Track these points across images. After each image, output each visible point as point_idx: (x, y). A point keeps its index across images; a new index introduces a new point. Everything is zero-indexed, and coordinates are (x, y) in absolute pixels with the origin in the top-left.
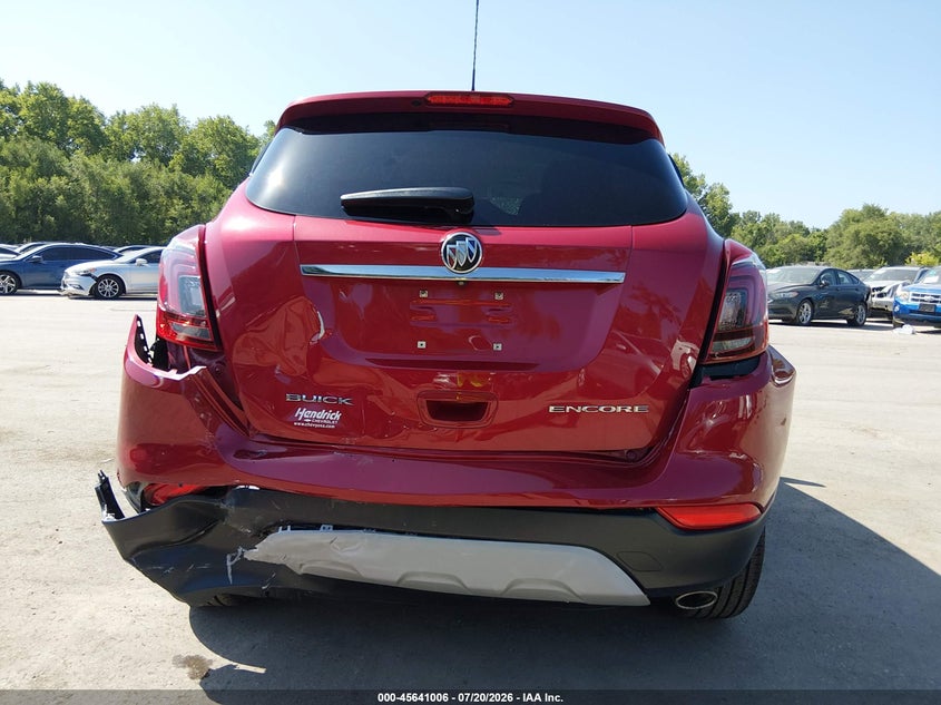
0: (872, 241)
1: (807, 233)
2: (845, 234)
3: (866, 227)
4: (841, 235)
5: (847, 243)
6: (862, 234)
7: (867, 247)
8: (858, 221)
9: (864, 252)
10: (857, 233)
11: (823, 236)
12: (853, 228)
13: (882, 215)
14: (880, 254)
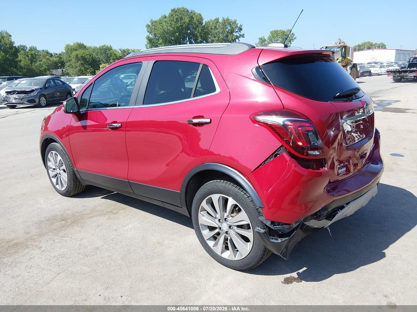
0: (84, 58)
1: (51, 55)
2: (72, 56)
3: (80, 52)
4: (70, 57)
5: (73, 60)
6: (79, 56)
7: (82, 62)
8: (76, 50)
9: (82, 64)
10: (77, 56)
11: (60, 56)
12: (74, 53)
13: (85, 47)
14: (89, 65)
